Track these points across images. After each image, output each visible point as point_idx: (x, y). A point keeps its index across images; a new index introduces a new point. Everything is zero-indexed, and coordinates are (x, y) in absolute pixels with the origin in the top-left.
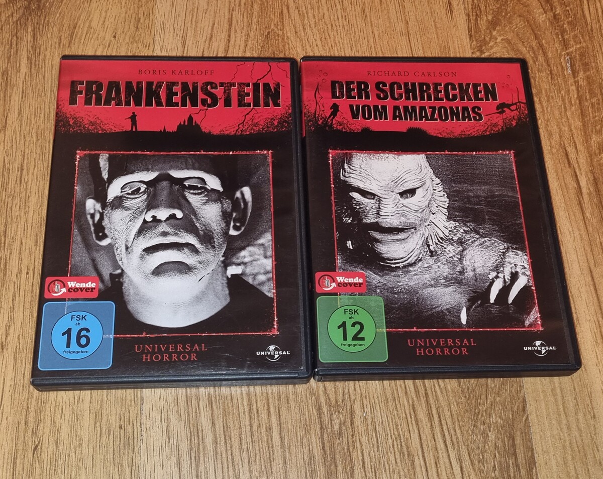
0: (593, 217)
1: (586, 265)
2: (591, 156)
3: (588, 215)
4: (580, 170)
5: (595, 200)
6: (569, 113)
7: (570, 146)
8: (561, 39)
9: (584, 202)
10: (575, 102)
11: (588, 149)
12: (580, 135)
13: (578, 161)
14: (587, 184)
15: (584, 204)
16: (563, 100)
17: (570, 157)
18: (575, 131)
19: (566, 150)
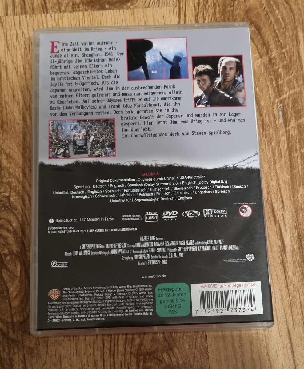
0: (295, 277)
1: (285, 326)
2: (296, 211)
3: (290, 274)
4: (285, 226)
5: (298, 258)
6: (278, 166)
7: (277, 201)
8: (275, 86)
9: (287, 261)
10: (285, 154)
11: (294, 204)
12: (288, 189)
13: (283, 217)
14: (291, 241)
15: (287, 263)
16: (273, 153)
17: (276, 213)
18: (283, 186)
19: (272, 207)
